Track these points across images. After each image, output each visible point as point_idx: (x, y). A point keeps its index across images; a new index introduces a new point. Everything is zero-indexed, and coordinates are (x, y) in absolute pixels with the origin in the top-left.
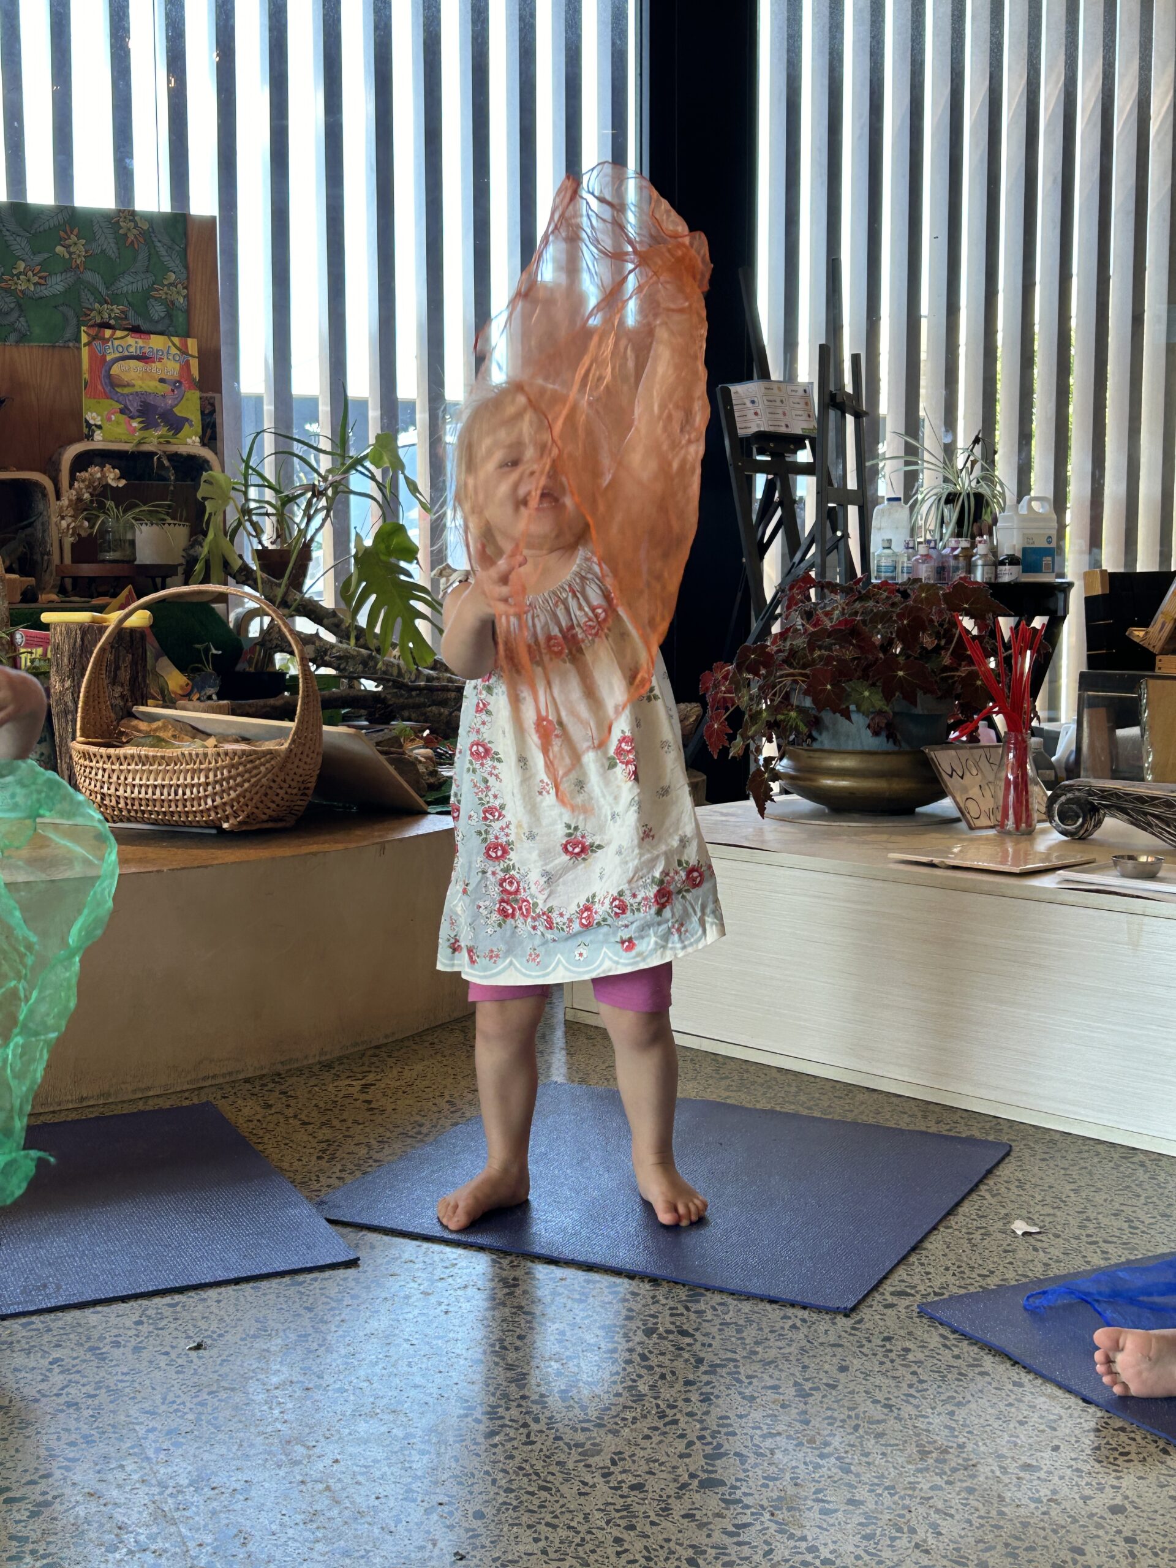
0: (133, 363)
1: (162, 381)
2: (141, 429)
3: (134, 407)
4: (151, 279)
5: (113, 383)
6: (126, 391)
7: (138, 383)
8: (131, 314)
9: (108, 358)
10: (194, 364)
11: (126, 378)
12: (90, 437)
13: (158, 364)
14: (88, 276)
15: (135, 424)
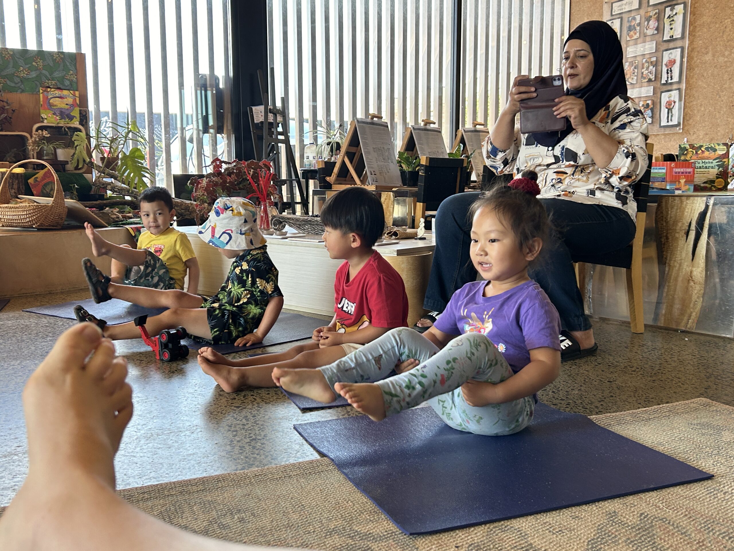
0: (57, 99)
1: (67, 104)
2: (60, 119)
3: (57, 113)
4: (65, 73)
5: (51, 105)
6: (55, 107)
7: (59, 105)
8: (58, 84)
9: (49, 97)
10: (78, 99)
11: (55, 103)
12: (42, 122)
13: (66, 99)
14: (44, 72)
15: (58, 118)
